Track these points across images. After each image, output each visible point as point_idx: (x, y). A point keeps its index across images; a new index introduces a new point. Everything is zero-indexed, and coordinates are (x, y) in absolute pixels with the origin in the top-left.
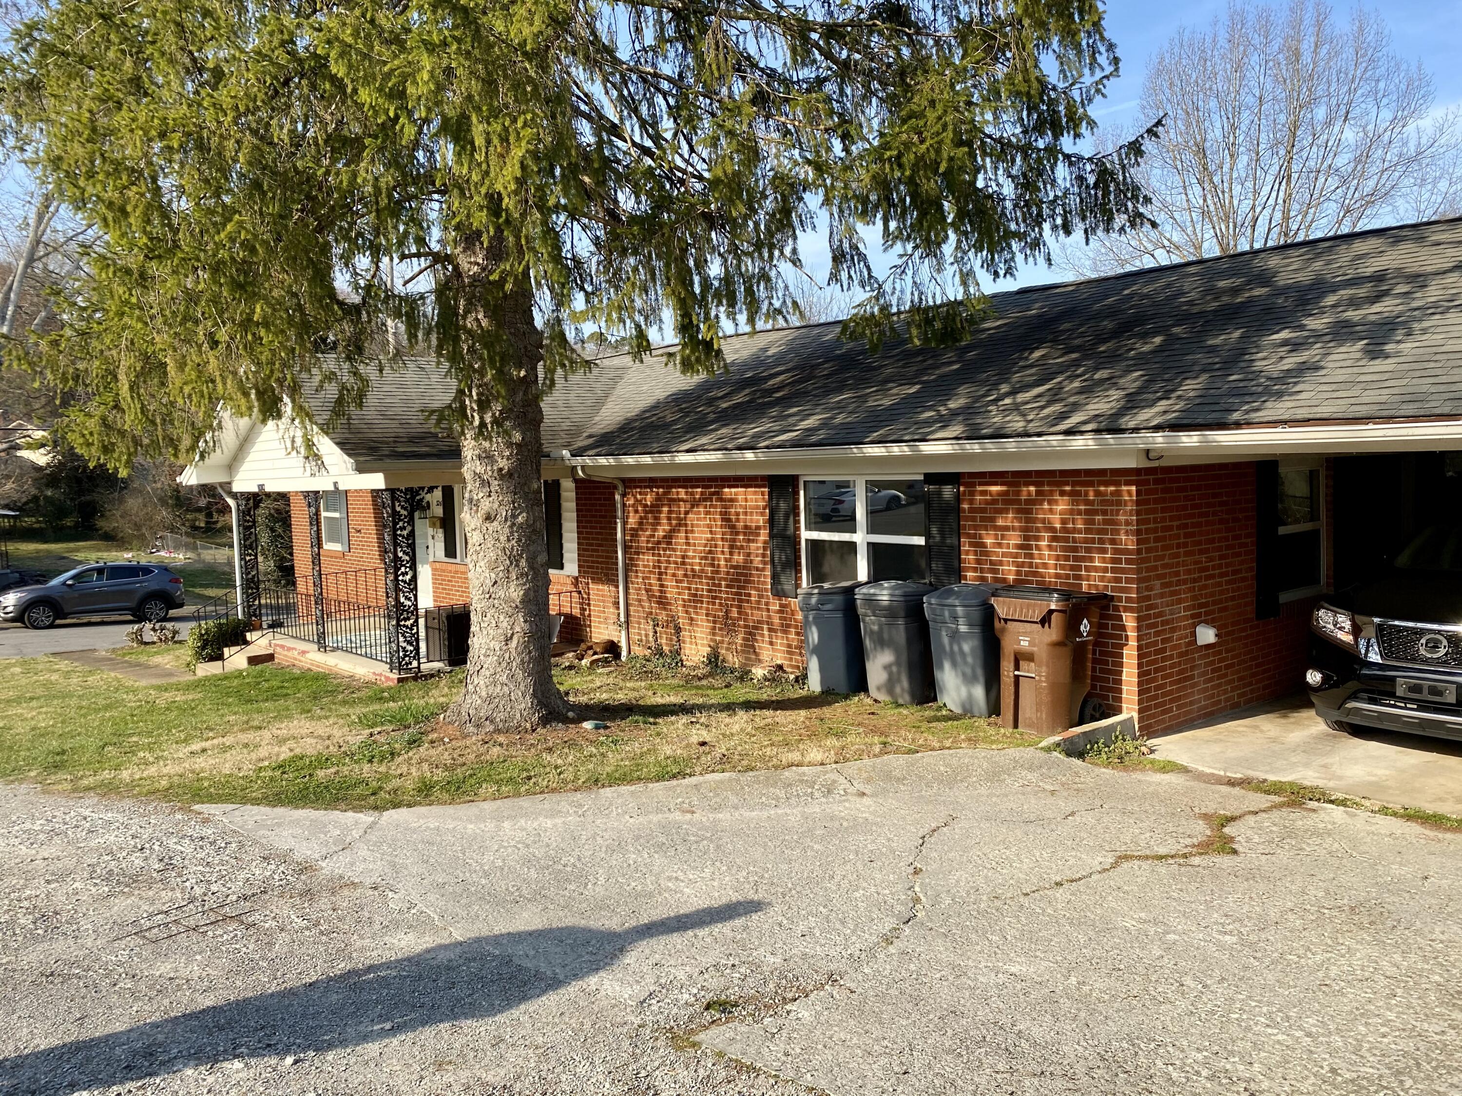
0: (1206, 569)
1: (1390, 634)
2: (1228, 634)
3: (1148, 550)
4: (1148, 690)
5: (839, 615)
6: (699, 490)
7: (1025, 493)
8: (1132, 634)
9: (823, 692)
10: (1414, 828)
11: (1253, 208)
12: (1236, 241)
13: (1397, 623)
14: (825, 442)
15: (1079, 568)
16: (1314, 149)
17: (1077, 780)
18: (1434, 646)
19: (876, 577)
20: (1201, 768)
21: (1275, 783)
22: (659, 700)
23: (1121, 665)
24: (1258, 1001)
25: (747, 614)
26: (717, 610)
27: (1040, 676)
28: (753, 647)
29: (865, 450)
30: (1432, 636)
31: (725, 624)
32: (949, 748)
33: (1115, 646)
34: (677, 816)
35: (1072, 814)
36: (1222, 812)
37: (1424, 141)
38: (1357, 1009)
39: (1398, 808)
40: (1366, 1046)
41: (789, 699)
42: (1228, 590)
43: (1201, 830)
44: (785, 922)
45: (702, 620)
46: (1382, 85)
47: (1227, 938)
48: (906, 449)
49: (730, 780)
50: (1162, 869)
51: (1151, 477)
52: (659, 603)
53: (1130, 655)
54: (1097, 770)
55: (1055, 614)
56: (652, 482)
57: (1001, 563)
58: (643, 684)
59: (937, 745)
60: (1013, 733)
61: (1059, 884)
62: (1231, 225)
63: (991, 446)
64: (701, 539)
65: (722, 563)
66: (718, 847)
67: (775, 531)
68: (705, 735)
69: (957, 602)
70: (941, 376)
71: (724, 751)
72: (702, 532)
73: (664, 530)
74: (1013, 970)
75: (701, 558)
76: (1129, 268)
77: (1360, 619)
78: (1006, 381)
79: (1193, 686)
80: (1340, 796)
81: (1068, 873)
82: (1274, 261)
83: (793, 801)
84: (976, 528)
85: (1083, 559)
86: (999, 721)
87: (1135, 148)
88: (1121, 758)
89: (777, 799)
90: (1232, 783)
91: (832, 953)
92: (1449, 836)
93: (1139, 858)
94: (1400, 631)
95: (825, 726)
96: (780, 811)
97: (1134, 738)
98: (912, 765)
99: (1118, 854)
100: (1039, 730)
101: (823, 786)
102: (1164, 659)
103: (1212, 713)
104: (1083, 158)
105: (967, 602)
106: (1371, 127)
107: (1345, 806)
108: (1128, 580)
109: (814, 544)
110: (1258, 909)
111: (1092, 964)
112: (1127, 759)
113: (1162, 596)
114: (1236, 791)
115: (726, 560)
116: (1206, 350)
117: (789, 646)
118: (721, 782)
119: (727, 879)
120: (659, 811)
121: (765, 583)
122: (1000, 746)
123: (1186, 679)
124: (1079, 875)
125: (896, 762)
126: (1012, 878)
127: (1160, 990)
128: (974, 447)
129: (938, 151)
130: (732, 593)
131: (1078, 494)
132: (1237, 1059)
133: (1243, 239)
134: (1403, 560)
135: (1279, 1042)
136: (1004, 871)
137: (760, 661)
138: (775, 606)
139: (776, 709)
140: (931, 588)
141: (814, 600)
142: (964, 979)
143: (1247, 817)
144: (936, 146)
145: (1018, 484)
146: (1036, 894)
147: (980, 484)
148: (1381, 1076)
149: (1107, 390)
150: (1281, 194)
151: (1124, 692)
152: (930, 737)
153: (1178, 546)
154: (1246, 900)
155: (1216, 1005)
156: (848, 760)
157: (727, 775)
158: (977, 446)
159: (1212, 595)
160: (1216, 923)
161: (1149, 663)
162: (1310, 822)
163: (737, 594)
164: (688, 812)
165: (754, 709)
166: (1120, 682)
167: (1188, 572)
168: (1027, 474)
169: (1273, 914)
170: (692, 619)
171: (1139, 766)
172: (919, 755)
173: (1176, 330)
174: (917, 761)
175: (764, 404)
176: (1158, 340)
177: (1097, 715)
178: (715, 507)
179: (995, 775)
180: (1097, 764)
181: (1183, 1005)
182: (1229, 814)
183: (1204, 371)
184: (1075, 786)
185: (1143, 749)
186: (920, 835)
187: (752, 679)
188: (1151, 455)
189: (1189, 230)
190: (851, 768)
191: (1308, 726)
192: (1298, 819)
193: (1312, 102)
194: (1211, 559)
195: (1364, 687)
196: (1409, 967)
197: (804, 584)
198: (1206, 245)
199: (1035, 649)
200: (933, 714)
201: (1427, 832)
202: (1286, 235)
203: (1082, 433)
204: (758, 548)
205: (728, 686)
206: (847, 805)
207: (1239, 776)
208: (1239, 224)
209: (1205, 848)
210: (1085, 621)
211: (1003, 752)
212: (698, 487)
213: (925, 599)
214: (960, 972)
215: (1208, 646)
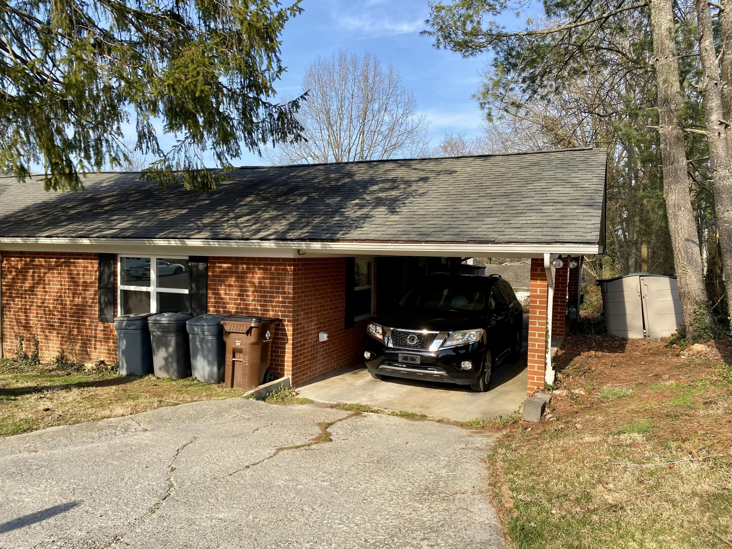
0: (324, 306)
1: (397, 334)
2: (332, 336)
3: (299, 297)
4: (297, 364)
5: (139, 332)
6: (54, 260)
7: (241, 268)
8: (290, 337)
9: (127, 375)
10: (404, 421)
11: (349, 144)
12: (342, 158)
13: (399, 330)
14: (133, 236)
15: (266, 306)
16: (374, 122)
17: (261, 411)
18: (412, 339)
19: (161, 310)
20: (319, 401)
21: (350, 405)
22: (20, 385)
23: (284, 353)
24: (336, 513)
25: (83, 332)
26: (64, 330)
27: (245, 360)
28: (86, 351)
29: (155, 242)
30: (412, 335)
31: (69, 338)
32: (196, 401)
33: (282, 343)
34: (26, 455)
35: (257, 430)
36: (327, 421)
37: (414, 125)
38: (377, 509)
39: (398, 412)
40: (380, 525)
41: (107, 380)
42: (333, 316)
43: (317, 431)
44: (90, 510)
45: (53, 336)
46: (399, 98)
47: (325, 483)
48: (178, 242)
49: (63, 430)
50: (298, 453)
51: (300, 263)
52: (24, 327)
53: (289, 348)
54: (271, 406)
55: (253, 329)
56: (21, 254)
57: (228, 303)
58: (10, 376)
59: (189, 400)
60: (230, 390)
61: (248, 467)
62: (340, 150)
63: (224, 244)
64: (54, 288)
65: (68, 303)
66: (52, 470)
67: (102, 285)
68: (49, 405)
69: (205, 324)
70: (199, 206)
71: (60, 413)
72: (56, 285)
73: (29, 283)
74: (220, 516)
75: (55, 300)
76: (295, 164)
77: (386, 328)
78: (233, 211)
79: (316, 361)
80: (376, 408)
81: (253, 460)
82: (355, 168)
83: (103, 438)
84: (215, 285)
85: (268, 301)
86: (224, 385)
87: (295, 104)
88: (283, 399)
89: (93, 438)
90: (332, 407)
91: (118, 523)
92: (417, 423)
93: (288, 448)
94: (400, 333)
95: (127, 394)
96: (94, 445)
97: (290, 388)
98: (175, 412)
99: (278, 448)
100: (244, 388)
101: (122, 428)
102: (304, 349)
103: (324, 374)
104: (272, 105)
105: (210, 323)
106: (395, 116)
107: (378, 413)
108: (289, 312)
109: (125, 293)
110: (339, 467)
111: (261, 507)
112: (285, 399)
113: (304, 319)
114: (334, 410)
115: (70, 301)
116: (325, 205)
117: (109, 350)
118: (57, 431)
119: (55, 489)
120: (12, 452)
121: (95, 314)
122: (223, 398)
123: (314, 358)
124: (258, 461)
125: (166, 411)
126: (224, 467)
127: (293, 514)
128: (214, 244)
129: (196, 86)
130: (74, 320)
131: (267, 269)
132: (325, 543)
133: (345, 157)
134: (402, 302)
135: (344, 531)
136: (220, 464)
137: (90, 359)
138: (101, 327)
139: (97, 386)
140: (190, 316)
141: (124, 324)
142: (194, 526)
143: (337, 423)
144: (194, 83)
145: (238, 264)
146: (236, 474)
147: (219, 263)
148: (385, 539)
149: (280, 220)
150: (360, 139)
151: (286, 366)
152: (187, 396)
153: (312, 296)
154: (334, 463)
155: (317, 518)
156: (138, 412)
157: (61, 427)
158: (216, 243)
159: (326, 318)
160: (320, 477)
161: (297, 351)
162: (364, 422)
163: (76, 321)
164: (33, 451)
165: (84, 387)
166: (284, 361)
167: (316, 308)
168: (242, 258)
169: (345, 468)
170: (46, 336)
171: (291, 402)
172: (179, 406)
173: (314, 194)
174: (178, 409)
175: (98, 213)
176: (305, 199)
177: (273, 378)
178: (64, 270)
179: (219, 413)
180: (271, 403)
181: (302, 520)
182: (329, 422)
183: (323, 215)
184: (260, 415)
185: (294, 393)
186: (177, 449)
187: (84, 370)
188: (301, 252)
189: (323, 150)
190: (140, 416)
191: (365, 377)
192: (359, 421)
193: (373, 100)
194: (326, 302)
195: (386, 358)
196: (399, 485)
197: (119, 314)
198: (329, 158)
199: (243, 347)
200: (189, 383)
201: (409, 422)
202: (362, 158)
203: (269, 240)
204: (91, 294)
205: (69, 374)
206: (136, 437)
207: (335, 403)
208: (343, 150)
209: (318, 440)
210: (268, 332)
211: (224, 401)
212: (53, 258)
213: (187, 322)
214: (191, 522)
215: (324, 342)
